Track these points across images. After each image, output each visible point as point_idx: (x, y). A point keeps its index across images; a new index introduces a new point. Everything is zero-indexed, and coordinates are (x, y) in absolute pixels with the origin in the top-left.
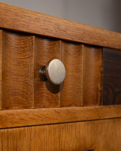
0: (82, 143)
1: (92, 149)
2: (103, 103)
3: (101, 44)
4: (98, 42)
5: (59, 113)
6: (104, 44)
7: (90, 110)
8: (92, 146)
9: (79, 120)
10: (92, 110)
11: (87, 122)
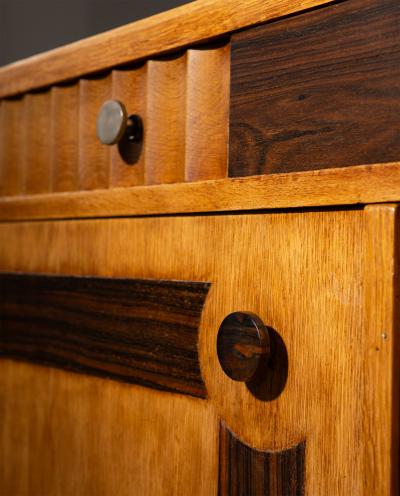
0: (185, 263)
1: (208, 282)
2: (230, 172)
3: (218, 30)
4: (210, 30)
5: (137, 196)
6: (225, 27)
7: (194, 190)
8: (208, 274)
9: (171, 211)
10: (197, 191)
11: (197, 218)
